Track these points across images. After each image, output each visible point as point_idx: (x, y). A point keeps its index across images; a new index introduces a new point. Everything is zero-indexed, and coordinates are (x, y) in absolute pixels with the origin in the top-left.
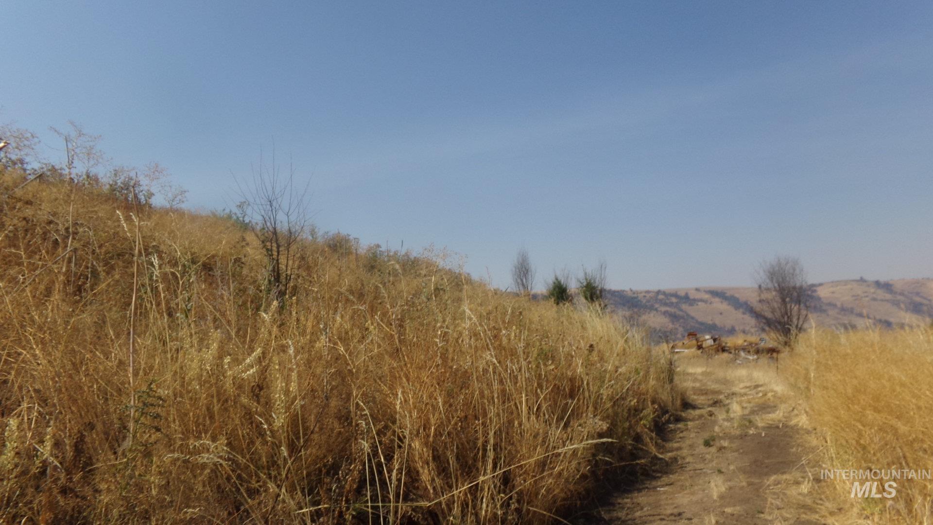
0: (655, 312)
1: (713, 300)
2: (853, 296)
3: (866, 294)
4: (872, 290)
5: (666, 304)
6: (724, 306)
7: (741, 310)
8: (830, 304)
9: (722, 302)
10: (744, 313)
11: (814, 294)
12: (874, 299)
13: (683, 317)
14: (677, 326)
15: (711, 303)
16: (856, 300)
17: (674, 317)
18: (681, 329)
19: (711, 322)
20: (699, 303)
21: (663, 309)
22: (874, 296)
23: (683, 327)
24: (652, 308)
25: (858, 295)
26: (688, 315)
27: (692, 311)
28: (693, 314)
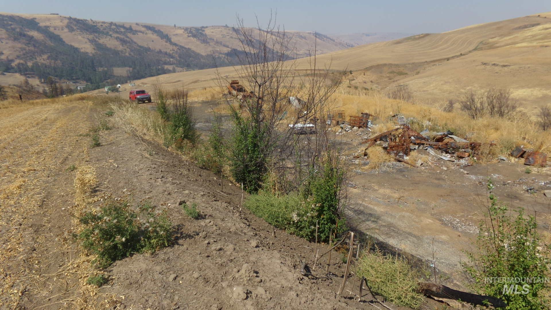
0: (110, 37)
1: (147, 32)
2: (222, 35)
3: (227, 34)
4: (231, 33)
5: (117, 32)
6: (155, 37)
7: (165, 40)
8: (211, 39)
9: (153, 34)
10: (166, 42)
11: (203, 33)
12: (232, 37)
13: (129, 42)
14: (126, 47)
15: (146, 34)
16: (223, 37)
17: (123, 42)
18: (128, 50)
19: (146, 46)
20: (139, 33)
21: (116, 35)
22: (232, 35)
23: (130, 49)
24: (107, 34)
25: (224, 35)
26: (132, 40)
27: (135, 38)
28: (135, 40)
